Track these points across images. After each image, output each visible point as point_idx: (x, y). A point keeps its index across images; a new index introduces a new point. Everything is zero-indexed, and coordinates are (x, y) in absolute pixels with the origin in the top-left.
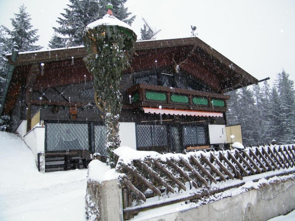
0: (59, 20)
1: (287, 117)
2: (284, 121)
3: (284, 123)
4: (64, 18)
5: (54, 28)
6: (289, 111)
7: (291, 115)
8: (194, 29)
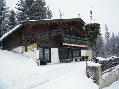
0: (17, 4)
1: (100, 47)
2: (98, 48)
3: (98, 49)
4: (19, 3)
5: (15, 7)
6: (100, 45)
7: (101, 46)
8: (79, 15)
